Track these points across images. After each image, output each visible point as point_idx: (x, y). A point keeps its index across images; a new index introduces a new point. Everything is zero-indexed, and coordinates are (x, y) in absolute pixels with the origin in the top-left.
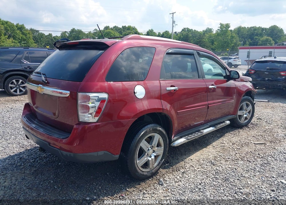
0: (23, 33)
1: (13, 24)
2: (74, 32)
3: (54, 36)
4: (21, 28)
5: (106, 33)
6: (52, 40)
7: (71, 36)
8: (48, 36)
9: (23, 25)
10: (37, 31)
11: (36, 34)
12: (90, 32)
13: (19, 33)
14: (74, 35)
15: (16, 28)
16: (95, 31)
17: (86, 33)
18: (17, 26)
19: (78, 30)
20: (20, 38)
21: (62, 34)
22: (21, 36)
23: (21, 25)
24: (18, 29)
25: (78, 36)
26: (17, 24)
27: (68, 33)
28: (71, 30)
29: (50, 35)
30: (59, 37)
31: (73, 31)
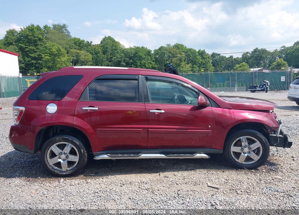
0: (203, 58)
1: (195, 51)
2: (257, 52)
3: (235, 58)
4: (202, 54)
5: (295, 50)
6: (232, 62)
7: (253, 56)
8: (229, 58)
9: (204, 50)
10: (219, 55)
11: (217, 58)
12: (277, 49)
13: (199, 58)
14: (256, 54)
15: (197, 54)
16: (282, 49)
17: (271, 51)
18: (198, 52)
19: (261, 49)
20: (200, 63)
21: (244, 55)
22: (201, 60)
23: (203, 51)
24: (199, 55)
25: (261, 56)
26: (200, 50)
27: (249, 53)
28: (254, 50)
29: (231, 57)
30: (241, 58)
31: (256, 50)
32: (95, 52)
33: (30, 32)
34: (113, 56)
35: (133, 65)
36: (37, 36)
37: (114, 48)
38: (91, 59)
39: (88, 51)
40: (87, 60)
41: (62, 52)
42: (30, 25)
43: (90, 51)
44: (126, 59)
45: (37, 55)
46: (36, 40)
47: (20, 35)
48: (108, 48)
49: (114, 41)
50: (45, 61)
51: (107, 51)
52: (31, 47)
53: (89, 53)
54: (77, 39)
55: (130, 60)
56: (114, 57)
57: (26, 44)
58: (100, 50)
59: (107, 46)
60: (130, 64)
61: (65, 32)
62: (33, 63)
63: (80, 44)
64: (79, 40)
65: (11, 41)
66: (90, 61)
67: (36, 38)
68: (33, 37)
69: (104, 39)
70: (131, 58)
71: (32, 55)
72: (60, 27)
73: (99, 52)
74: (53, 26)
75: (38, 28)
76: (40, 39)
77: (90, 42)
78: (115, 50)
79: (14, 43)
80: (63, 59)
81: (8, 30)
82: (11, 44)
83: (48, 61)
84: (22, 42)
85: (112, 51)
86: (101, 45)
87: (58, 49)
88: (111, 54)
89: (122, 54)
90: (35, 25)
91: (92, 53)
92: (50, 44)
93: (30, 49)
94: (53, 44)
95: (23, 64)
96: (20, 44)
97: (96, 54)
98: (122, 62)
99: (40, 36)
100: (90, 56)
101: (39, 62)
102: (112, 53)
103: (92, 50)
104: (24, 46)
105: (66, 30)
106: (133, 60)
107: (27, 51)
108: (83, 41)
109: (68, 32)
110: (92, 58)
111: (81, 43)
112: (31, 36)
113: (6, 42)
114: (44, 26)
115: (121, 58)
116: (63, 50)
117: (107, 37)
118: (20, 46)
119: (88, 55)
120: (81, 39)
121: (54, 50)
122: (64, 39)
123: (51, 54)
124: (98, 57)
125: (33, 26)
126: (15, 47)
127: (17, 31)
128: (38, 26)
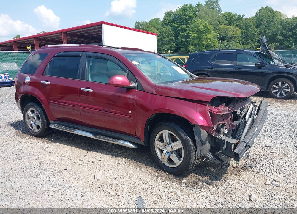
32: (246, 27)
33: (183, 11)
34: (267, 29)
35: (291, 38)
36: (188, 15)
37: (271, 19)
38: (239, 34)
39: (238, 26)
40: (235, 36)
41: (209, 29)
42: (184, 5)
43: (241, 25)
44: (283, 31)
45: (187, 33)
46: (187, 19)
47: (175, 15)
48: (263, 20)
49: (273, 11)
50: (193, 39)
51: (261, 24)
52: (182, 26)
53: (238, 28)
54: (229, 13)
55: (288, 33)
56: (268, 31)
57: (179, 23)
58: (252, 24)
59: (262, 18)
60: (288, 38)
61: (216, 8)
62: (182, 42)
63: (230, 19)
64: (231, 14)
65: (168, 22)
66: (238, 37)
67: (188, 17)
68: (184, 16)
69: (260, 10)
70: (290, 30)
71: (182, 34)
72: (212, 3)
73: (250, 26)
74: (206, 2)
75: (191, 7)
76: (191, 18)
77: (242, 15)
78: (272, 21)
79: (170, 24)
80: (210, 36)
81: (166, 12)
82: (167, 24)
83: (194, 39)
84: (176, 22)
85: (267, 24)
86: (256, 18)
87: (205, 26)
88: (265, 26)
89: (278, 26)
90: (189, 5)
91: (243, 27)
92: (199, 21)
93: (182, 28)
94: (201, 22)
95: (174, 42)
96: (174, 24)
97: (247, 28)
98: (277, 35)
99: (191, 15)
100: (240, 31)
101: (187, 40)
102: (268, 26)
103: (243, 24)
104: (177, 26)
105: (218, 5)
106: (293, 33)
107: (179, 30)
108: (235, 15)
109: (220, 7)
110: (242, 33)
111: (232, 17)
112: (183, 15)
113: (163, 23)
114: (197, 4)
115: (277, 31)
116: (210, 27)
117: (265, 7)
118: (174, 25)
119: (237, 30)
120: (233, 13)
121: (201, 27)
122: (213, 15)
123: (199, 32)
124: (249, 31)
125: (186, 5)
126: (170, 27)
127: (173, 12)
128: (191, 5)
